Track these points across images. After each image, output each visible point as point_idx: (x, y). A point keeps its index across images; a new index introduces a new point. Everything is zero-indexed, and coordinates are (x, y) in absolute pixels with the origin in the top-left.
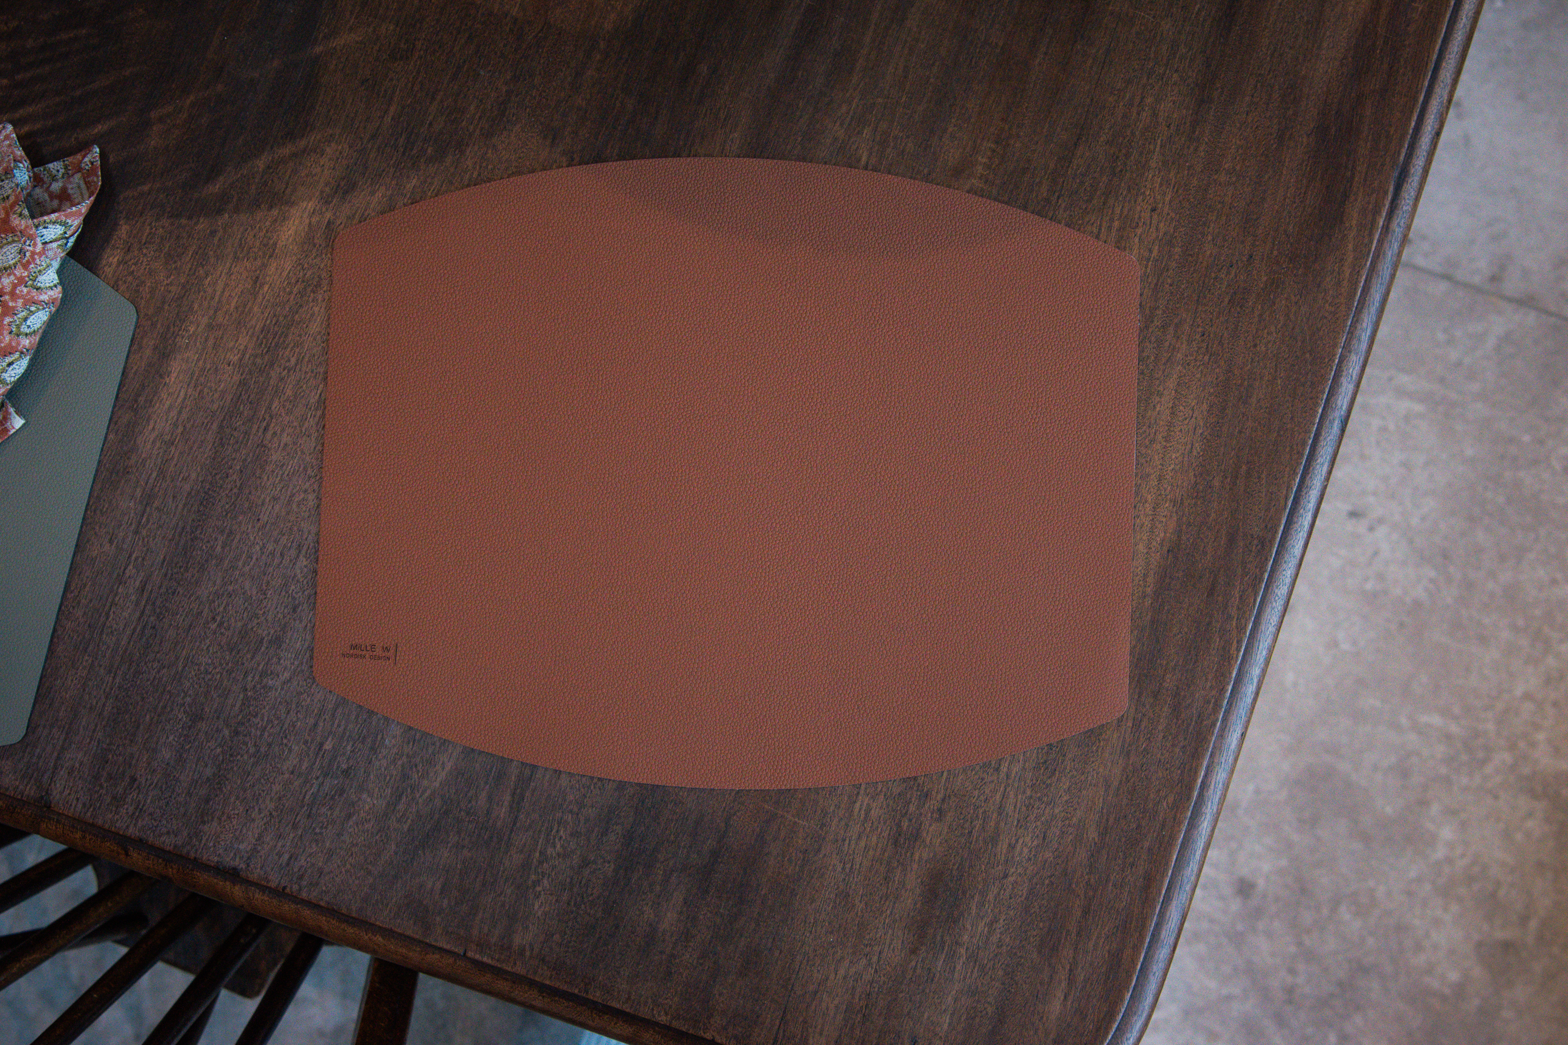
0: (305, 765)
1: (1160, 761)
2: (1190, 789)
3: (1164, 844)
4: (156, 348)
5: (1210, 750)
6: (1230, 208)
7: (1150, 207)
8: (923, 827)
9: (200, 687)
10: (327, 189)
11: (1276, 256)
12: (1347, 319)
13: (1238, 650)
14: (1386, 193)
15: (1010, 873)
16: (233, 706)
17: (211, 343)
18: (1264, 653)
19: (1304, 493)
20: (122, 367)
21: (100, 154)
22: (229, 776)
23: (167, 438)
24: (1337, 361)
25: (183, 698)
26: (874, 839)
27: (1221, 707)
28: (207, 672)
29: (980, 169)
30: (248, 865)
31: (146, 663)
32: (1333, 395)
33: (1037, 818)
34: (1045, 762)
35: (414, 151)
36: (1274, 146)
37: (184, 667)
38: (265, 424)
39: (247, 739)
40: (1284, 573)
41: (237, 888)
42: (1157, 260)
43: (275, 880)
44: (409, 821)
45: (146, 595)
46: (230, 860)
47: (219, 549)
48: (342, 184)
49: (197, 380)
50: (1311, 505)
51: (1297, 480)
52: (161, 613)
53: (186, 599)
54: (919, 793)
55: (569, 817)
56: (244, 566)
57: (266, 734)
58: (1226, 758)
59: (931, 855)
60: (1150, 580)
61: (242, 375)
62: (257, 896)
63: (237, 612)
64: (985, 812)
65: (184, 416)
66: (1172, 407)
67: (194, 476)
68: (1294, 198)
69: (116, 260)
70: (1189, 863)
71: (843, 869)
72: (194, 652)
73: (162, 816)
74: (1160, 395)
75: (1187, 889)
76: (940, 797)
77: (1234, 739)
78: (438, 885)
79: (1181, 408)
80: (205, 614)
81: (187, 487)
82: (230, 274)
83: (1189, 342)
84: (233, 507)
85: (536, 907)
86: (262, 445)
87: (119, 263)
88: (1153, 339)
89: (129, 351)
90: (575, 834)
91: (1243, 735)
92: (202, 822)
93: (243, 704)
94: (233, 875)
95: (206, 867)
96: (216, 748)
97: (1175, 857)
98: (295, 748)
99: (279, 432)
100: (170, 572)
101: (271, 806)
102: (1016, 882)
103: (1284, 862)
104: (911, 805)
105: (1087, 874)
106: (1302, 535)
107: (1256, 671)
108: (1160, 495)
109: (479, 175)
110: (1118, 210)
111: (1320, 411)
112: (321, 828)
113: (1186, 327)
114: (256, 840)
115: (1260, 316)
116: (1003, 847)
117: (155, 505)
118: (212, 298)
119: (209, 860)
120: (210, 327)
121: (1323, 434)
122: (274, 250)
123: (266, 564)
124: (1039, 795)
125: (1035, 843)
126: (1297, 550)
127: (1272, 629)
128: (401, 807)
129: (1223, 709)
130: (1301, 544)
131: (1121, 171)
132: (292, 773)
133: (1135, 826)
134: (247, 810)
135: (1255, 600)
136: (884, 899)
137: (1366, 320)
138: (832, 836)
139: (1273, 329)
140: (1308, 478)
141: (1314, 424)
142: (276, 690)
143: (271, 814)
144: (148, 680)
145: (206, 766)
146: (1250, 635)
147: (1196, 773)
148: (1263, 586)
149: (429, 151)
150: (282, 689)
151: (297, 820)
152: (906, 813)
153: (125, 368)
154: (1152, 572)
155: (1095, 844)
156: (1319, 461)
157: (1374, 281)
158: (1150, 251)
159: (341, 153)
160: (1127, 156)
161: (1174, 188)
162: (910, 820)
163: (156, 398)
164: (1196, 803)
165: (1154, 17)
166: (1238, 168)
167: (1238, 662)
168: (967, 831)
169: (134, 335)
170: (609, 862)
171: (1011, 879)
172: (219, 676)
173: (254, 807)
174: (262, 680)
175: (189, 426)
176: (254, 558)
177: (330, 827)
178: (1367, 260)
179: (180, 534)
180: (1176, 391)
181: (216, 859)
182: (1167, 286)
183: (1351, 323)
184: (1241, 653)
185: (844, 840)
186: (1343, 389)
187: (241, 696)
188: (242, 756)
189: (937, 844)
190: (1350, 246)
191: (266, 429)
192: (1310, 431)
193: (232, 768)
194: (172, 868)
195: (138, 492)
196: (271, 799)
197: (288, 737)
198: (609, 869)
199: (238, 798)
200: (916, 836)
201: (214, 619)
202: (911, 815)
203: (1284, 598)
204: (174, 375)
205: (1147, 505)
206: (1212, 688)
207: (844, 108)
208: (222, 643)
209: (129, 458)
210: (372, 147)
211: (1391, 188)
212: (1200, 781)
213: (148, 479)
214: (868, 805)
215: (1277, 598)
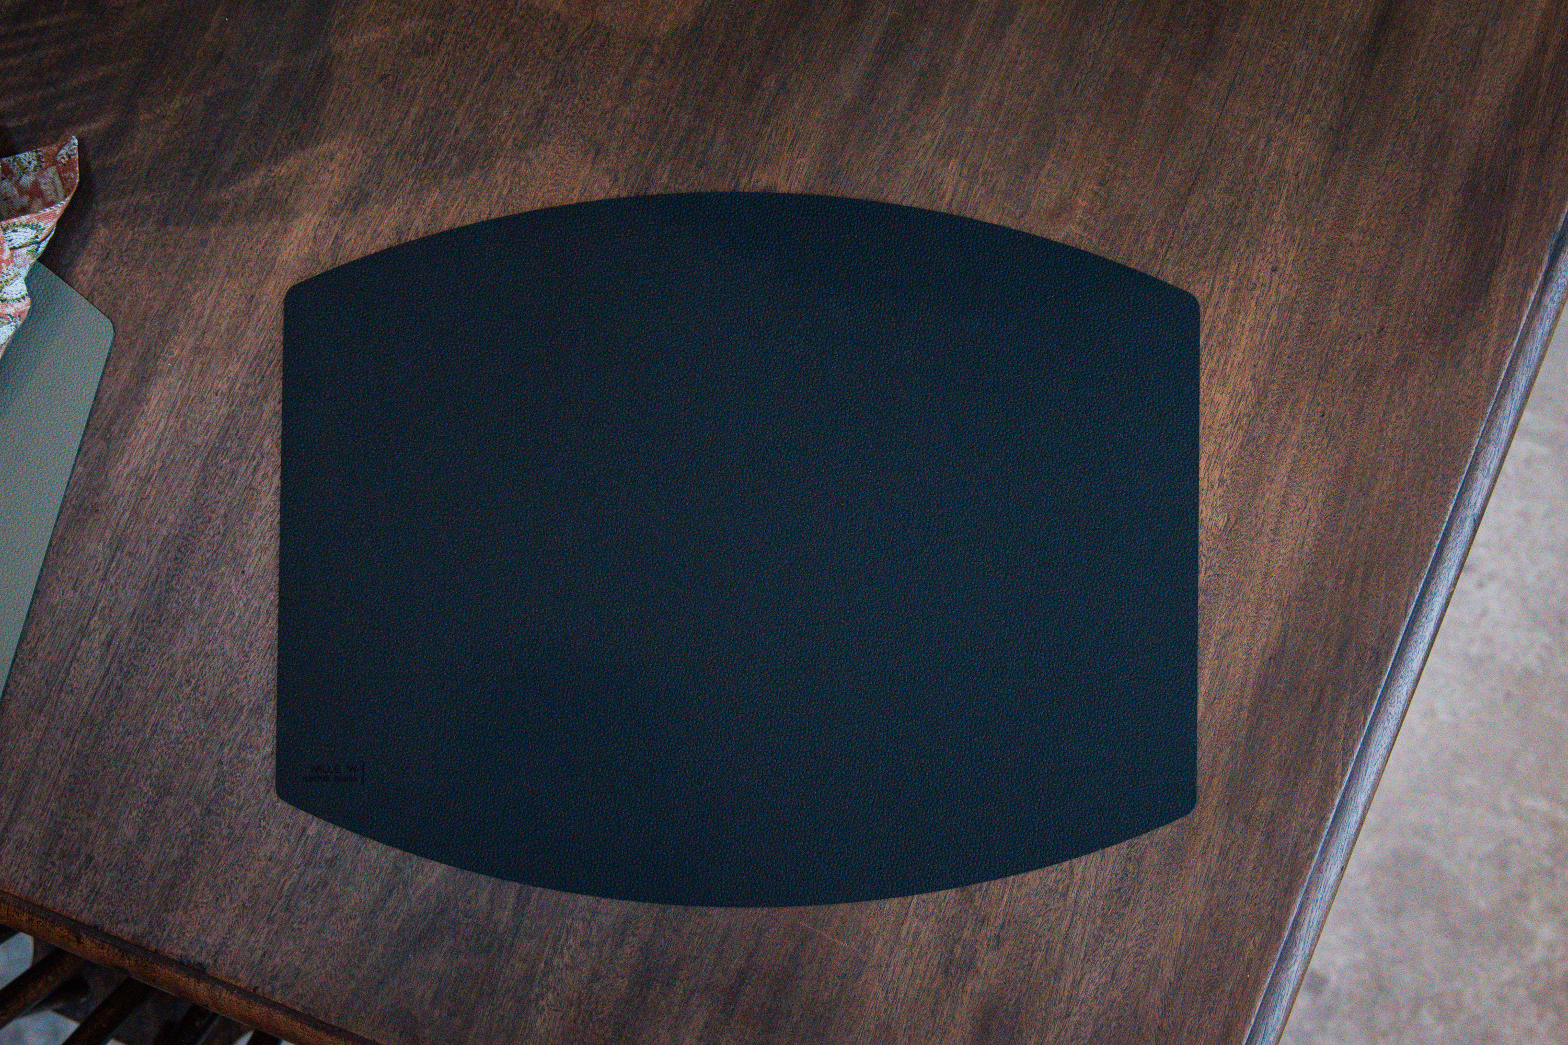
0: (286, 850)
1: (1248, 895)
2: (1281, 928)
3: (1248, 989)
4: (134, 370)
5: (1306, 884)
6: (1361, 272)
7: (1270, 267)
8: (977, 956)
9: (169, 757)
10: (337, 199)
11: (1411, 330)
12: (1488, 405)
13: (1343, 775)
14: (1540, 263)
15: (1074, 1011)
16: (205, 781)
17: (198, 366)
18: (1372, 778)
19: (1426, 600)
20: (94, 390)
21: (79, 146)
22: (199, 859)
23: (143, 474)
24: (1473, 452)
25: (150, 770)
26: (922, 966)
27: (1319, 837)
28: (177, 741)
29: (1079, 213)
30: (216, 961)
31: (109, 728)
32: (1466, 490)
33: (1107, 952)
34: (1119, 889)
35: (437, 161)
36: (1416, 204)
37: (152, 735)
38: (255, 463)
39: (220, 819)
40: (1400, 688)
41: (202, 985)
42: (1275, 328)
43: (244, 979)
44: (400, 920)
45: (112, 650)
46: (195, 955)
47: (197, 603)
48: (354, 194)
49: (180, 409)
50: (1434, 614)
51: (1421, 586)
52: (128, 672)
53: (157, 658)
54: (975, 917)
55: (580, 926)
56: (224, 624)
57: (242, 814)
58: (1321, 895)
59: (986, 987)
60: (1249, 690)
61: (231, 406)
62: (224, 995)
63: (214, 675)
64: (1048, 942)
65: (164, 449)
66: (1283, 496)
67: (171, 518)
68: (1435, 264)
69: (92, 268)
70: (1274, 1010)
71: (886, 998)
72: (164, 718)
73: (120, 902)
74: (1271, 481)
75: (1272, 1039)
76: (999, 922)
77: (1333, 874)
78: (430, 995)
79: (1294, 497)
80: (178, 675)
81: (164, 531)
82: (221, 291)
83: (1307, 422)
84: (214, 557)
85: (538, 1024)
86: (250, 487)
87: (96, 270)
88: (1266, 418)
89: (104, 373)
90: (586, 944)
91: (1343, 869)
92: (165, 910)
93: (217, 779)
94: (199, 971)
95: (168, 961)
96: (185, 827)
97: (1259, 1003)
98: (275, 832)
99: (270, 473)
100: (140, 626)
101: (245, 896)
102: (1079, 1022)
103: (1361, 956)
104: (966, 931)
105: (1160, 1018)
106: (1423, 646)
107: (1361, 799)
108: (1265, 594)
109: (510, 191)
110: (1233, 268)
111: (1451, 508)
112: (300, 923)
113: (1304, 406)
114: (226, 934)
115: (1389, 396)
116: (1066, 981)
117: (126, 549)
118: (200, 317)
119: (171, 953)
120: (196, 350)
121: (1453, 534)
122: (273, 267)
123: (250, 622)
124: (1110, 926)
125: (1103, 980)
126: (1415, 664)
127: (1383, 751)
128: (391, 904)
129: (1323, 840)
130: (1421, 656)
131: (1240, 224)
132: (270, 860)
133: (1216, 966)
134: (217, 899)
135: (1365, 719)
136: (929, 1035)
137: (1508, 408)
138: (875, 961)
139: (1402, 411)
140: (1432, 583)
141: (1443, 522)
142: (255, 765)
143: (244, 905)
144: (111, 747)
145: (173, 846)
146: (1357, 757)
147: (1288, 909)
148: (1375, 704)
149: (454, 162)
150: (263, 764)
151: (273, 913)
152: (959, 939)
153: (98, 391)
154: (1251, 681)
155: (1171, 984)
156: (1446, 564)
157: (1520, 362)
158: (1268, 316)
159: (353, 159)
160: (1248, 207)
161: (1299, 246)
162: (963, 948)
163: (132, 427)
164: (1286, 943)
165: (1287, 48)
166: (1373, 226)
167: (1343, 788)
168: (1027, 963)
169: (109, 354)
170: (623, 977)
171: (1073, 1019)
172: (191, 746)
173: (225, 896)
174: (240, 753)
175: (168, 462)
176: (237, 615)
177: (310, 923)
178: (1514, 339)
179: (153, 585)
180: (1289, 478)
181: (180, 952)
182: (1285, 358)
183: (1492, 410)
184: (1347, 778)
185: (888, 966)
186: (1477, 485)
187: (216, 770)
188: (214, 838)
189: (993, 976)
190: (1496, 323)
191: (255, 469)
192: (1438, 531)
193: (202, 851)
194: (129, 959)
195: (108, 535)
196: (245, 888)
197: (267, 819)
198: (623, 984)
199: (207, 884)
200: (969, 966)
201: (188, 681)
202: (965, 941)
203: (1398, 717)
204: (153, 403)
205: (1249, 605)
206: (1311, 816)
207: (928, 137)
208: (196, 710)
209: (98, 495)
210: (390, 153)
211: (1546, 258)
212: (1292, 919)
213: (120, 519)
214: (917, 928)
215: (1390, 717)
